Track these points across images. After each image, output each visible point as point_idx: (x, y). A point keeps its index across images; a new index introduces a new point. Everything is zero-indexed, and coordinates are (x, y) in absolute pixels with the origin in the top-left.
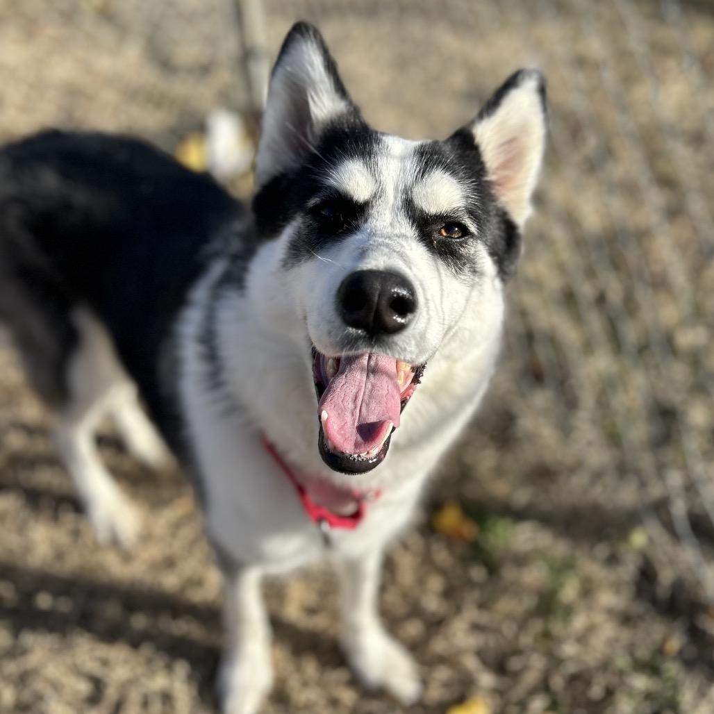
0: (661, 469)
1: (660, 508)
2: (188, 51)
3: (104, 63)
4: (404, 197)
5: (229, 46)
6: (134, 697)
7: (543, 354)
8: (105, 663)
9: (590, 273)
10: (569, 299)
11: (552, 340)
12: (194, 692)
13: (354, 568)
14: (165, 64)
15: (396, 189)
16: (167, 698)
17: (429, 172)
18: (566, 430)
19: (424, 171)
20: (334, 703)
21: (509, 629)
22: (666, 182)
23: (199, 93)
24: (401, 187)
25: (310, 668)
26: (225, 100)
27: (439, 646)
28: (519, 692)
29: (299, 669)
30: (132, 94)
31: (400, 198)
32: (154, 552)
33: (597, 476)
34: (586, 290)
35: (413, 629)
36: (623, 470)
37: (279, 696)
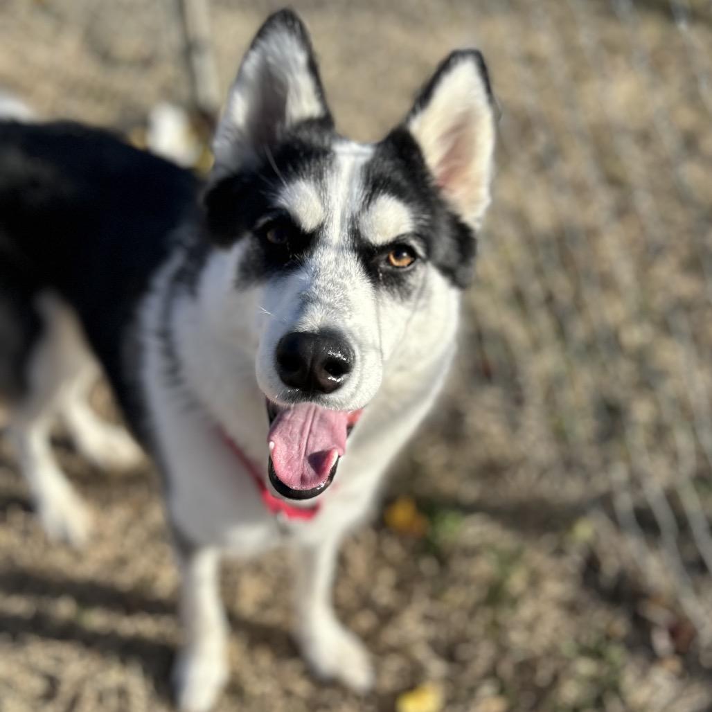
0: (606, 463)
1: (605, 502)
2: (129, 43)
3: (41, 55)
4: (350, 227)
5: (171, 39)
6: (89, 694)
7: (493, 353)
8: (59, 660)
9: (539, 271)
10: (518, 299)
11: (502, 339)
12: (151, 687)
13: (309, 555)
14: (105, 56)
15: (343, 216)
16: (122, 693)
17: (376, 198)
18: (514, 426)
19: (370, 198)
20: (288, 694)
21: (458, 620)
22: (614, 181)
23: (142, 87)
24: (348, 216)
25: (265, 659)
26: (168, 95)
27: (391, 636)
28: (468, 677)
29: (253, 661)
30: (72, 88)
31: (347, 227)
32: (105, 552)
33: (544, 472)
34: (535, 289)
35: (366, 621)
36: (570, 464)
37: (234, 689)
